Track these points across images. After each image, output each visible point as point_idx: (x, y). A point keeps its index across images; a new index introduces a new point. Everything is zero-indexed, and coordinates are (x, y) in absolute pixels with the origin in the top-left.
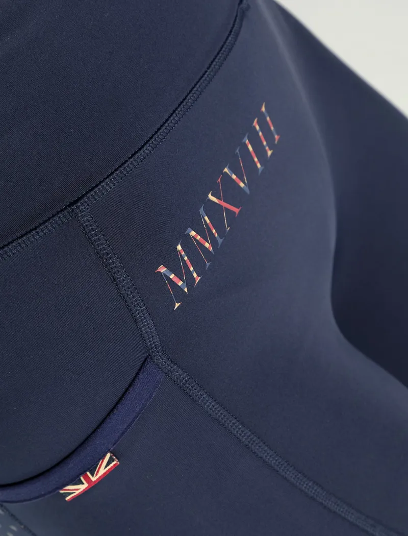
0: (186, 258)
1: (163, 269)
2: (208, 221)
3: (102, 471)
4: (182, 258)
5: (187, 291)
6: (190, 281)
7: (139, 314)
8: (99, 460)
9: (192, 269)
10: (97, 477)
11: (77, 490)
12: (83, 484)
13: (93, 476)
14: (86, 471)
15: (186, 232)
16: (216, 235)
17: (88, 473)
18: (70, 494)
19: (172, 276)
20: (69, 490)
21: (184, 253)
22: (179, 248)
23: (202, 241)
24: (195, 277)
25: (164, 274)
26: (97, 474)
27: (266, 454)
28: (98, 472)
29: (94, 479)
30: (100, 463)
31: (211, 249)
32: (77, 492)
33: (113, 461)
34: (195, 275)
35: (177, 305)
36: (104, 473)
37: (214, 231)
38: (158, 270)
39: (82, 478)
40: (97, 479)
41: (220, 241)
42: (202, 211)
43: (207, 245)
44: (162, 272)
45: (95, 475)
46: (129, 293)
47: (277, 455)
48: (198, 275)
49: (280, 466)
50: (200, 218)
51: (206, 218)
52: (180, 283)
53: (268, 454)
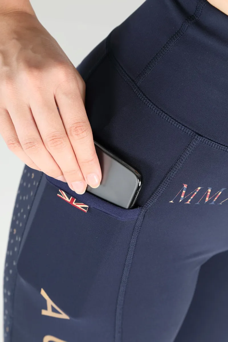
0: (195, 193)
1: (185, 186)
2: (219, 194)
3: (79, 206)
4: (195, 191)
5: (180, 201)
6: (186, 200)
7: (161, 188)
8: (83, 203)
9: (192, 198)
10: (76, 205)
11: (65, 198)
12: (69, 199)
13: (75, 203)
14: (76, 198)
15: (209, 188)
16: (215, 200)
17: (75, 200)
18: (61, 195)
19: (184, 192)
20: (62, 193)
21: (198, 191)
22: (199, 188)
23: (208, 196)
24: (189, 201)
25: (183, 188)
26: (76, 204)
27: (125, 274)
28: (78, 204)
29: (74, 203)
30: (82, 204)
31: (206, 201)
32: (64, 198)
33: (86, 210)
34: (190, 200)
35: (172, 202)
36: (79, 207)
37: (216, 198)
38: (184, 185)
39: (71, 198)
40: (74, 205)
41: (213, 203)
42: (223, 189)
43: (207, 199)
44: (184, 186)
45: (76, 203)
46: (169, 178)
47: (128, 279)
48: (190, 202)
49: (124, 283)
50: (219, 190)
51: (220, 193)
52: (182, 197)
53: (126, 275)
